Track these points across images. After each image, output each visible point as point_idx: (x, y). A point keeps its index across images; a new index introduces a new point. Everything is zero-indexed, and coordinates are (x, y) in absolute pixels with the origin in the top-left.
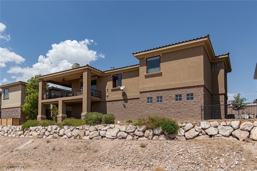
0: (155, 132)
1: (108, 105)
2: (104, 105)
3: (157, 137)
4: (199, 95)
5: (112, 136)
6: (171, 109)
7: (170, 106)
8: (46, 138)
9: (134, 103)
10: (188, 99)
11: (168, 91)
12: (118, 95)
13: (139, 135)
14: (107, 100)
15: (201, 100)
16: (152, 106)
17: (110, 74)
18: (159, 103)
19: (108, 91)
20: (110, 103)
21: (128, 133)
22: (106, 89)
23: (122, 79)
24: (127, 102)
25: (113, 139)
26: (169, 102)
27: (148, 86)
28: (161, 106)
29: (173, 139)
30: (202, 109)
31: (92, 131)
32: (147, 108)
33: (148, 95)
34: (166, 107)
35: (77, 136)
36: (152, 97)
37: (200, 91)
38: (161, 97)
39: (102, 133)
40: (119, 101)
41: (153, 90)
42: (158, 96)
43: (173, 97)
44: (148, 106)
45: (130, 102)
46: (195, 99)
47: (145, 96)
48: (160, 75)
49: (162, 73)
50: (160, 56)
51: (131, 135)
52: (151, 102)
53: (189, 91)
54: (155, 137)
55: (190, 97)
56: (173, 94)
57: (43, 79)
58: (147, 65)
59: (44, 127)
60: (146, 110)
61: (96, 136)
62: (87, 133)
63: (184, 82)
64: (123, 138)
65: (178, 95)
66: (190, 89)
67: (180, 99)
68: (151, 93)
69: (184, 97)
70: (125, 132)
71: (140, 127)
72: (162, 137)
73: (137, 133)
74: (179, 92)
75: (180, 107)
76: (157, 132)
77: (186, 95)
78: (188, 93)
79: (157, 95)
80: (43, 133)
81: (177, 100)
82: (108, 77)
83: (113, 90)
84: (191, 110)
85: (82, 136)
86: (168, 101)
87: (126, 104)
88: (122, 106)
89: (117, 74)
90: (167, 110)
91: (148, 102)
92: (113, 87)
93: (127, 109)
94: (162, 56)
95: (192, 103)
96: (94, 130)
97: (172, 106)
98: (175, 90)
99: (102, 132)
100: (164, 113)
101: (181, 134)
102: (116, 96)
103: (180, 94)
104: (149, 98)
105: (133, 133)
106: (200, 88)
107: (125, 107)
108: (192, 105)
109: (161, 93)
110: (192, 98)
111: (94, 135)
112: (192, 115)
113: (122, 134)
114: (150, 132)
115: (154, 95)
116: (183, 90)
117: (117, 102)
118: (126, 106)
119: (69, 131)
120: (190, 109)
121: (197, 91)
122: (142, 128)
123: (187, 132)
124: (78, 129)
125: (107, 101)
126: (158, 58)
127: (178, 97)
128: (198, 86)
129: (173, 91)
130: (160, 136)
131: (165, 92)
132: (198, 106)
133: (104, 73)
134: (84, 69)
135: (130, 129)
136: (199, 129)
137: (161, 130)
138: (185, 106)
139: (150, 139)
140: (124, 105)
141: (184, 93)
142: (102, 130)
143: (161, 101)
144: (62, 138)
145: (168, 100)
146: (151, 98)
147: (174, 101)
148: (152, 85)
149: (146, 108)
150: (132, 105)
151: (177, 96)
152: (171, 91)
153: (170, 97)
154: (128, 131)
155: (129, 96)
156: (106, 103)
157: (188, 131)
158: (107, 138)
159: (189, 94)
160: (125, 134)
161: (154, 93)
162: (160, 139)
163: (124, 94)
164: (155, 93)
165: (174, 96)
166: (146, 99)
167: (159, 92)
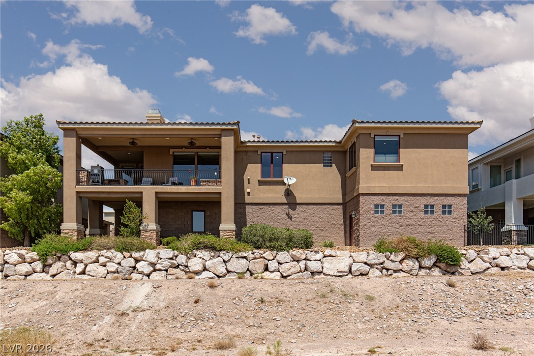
0: (425, 263)
1: (249, 212)
2: (241, 210)
3: (428, 271)
4: (461, 209)
5: (339, 272)
6: (417, 227)
7: (416, 222)
8: (142, 279)
9: (310, 212)
10: (444, 213)
11: (412, 198)
12: (276, 194)
13: (395, 269)
14: (247, 201)
15: (463, 216)
16: (384, 220)
17: (256, 149)
18: (398, 216)
19: (249, 183)
20: (254, 207)
21: (371, 266)
22: (245, 178)
23: (283, 163)
24: (294, 209)
25: (340, 276)
26: (415, 216)
27: (377, 185)
28: (401, 220)
29: (453, 273)
30: (465, 230)
31: (286, 262)
32: (376, 223)
33: (378, 200)
34: (408, 223)
35: (246, 273)
36: (384, 205)
37: (463, 203)
38: (400, 206)
39: (314, 266)
40: (277, 206)
41: (388, 192)
42: (395, 204)
43: (421, 208)
44: (377, 219)
45: (302, 209)
46: (454, 214)
47: (371, 201)
48: (400, 168)
49: (402, 165)
50: (399, 136)
51: (377, 268)
52: (382, 212)
53: (447, 201)
54: (424, 271)
55: (447, 209)
56: (422, 202)
57: (78, 132)
58: (374, 148)
59: (127, 254)
60: (373, 226)
61: (296, 272)
62: (273, 265)
63: (439, 186)
64: (362, 274)
65: (428, 205)
66: (448, 198)
67: (432, 212)
68: (383, 198)
69: (438, 209)
70: (366, 263)
71: (395, 255)
72: (436, 272)
73: (388, 264)
74: (430, 201)
75: (432, 225)
76: (428, 262)
77: (441, 206)
78: (444, 204)
79: (394, 202)
80: (130, 267)
81: (426, 212)
82: (249, 154)
83: (261, 183)
84: (448, 230)
85: (259, 272)
86: (412, 214)
87: (293, 212)
88: (285, 215)
89: (272, 151)
90: (412, 229)
91: (376, 212)
92: (262, 177)
93: (295, 222)
94: (403, 137)
95: (451, 219)
96: (290, 261)
97: (420, 221)
98: (424, 196)
99: (313, 264)
100: (405, 232)
101: (466, 266)
102: (270, 195)
103: (432, 204)
104: (378, 205)
105: (382, 266)
106: (462, 198)
107: (290, 218)
108: (450, 223)
109: (401, 200)
110: (450, 212)
111: (293, 270)
112: (451, 238)
113: (361, 266)
114: (415, 263)
115: (388, 202)
116: (437, 198)
117: (271, 206)
118: (293, 215)
119: (220, 262)
120: (448, 228)
121: (458, 202)
122: (400, 256)
123: (472, 263)
124: (244, 257)
125: (248, 204)
126: (396, 139)
127: (429, 209)
128: (460, 195)
129: (421, 198)
130: (433, 269)
131: (408, 198)
132: (459, 225)
133: (244, 145)
134: (223, 130)
135: (376, 257)
136: (490, 259)
137: (433, 260)
138: (440, 223)
139: (415, 275)
140: (288, 215)
141: (438, 202)
142: (311, 261)
143: (400, 212)
144: (197, 277)
145: (412, 212)
146: (382, 206)
147: (422, 214)
148: (384, 185)
149: (374, 222)
150: (306, 214)
151: (426, 206)
152: (418, 198)
153: (416, 207)
154: (373, 262)
155: (300, 197)
156: (245, 207)
157: (472, 261)
158: (327, 275)
159: (445, 206)
160: (367, 268)
161: (389, 197)
162: (434, 274)
163: (288, 193)
164: (391, 197)
165: (422, 206)
166: (372, 206)
167: (398, 198)
